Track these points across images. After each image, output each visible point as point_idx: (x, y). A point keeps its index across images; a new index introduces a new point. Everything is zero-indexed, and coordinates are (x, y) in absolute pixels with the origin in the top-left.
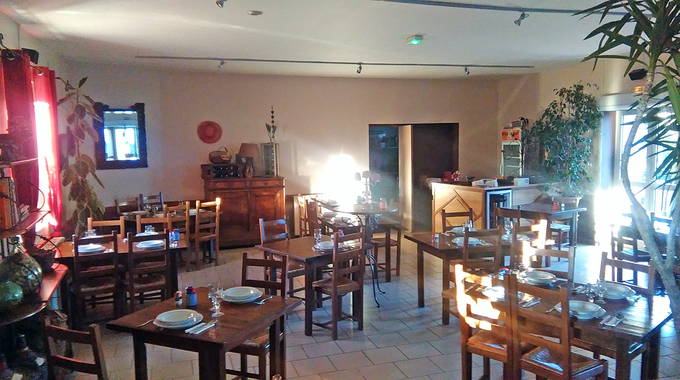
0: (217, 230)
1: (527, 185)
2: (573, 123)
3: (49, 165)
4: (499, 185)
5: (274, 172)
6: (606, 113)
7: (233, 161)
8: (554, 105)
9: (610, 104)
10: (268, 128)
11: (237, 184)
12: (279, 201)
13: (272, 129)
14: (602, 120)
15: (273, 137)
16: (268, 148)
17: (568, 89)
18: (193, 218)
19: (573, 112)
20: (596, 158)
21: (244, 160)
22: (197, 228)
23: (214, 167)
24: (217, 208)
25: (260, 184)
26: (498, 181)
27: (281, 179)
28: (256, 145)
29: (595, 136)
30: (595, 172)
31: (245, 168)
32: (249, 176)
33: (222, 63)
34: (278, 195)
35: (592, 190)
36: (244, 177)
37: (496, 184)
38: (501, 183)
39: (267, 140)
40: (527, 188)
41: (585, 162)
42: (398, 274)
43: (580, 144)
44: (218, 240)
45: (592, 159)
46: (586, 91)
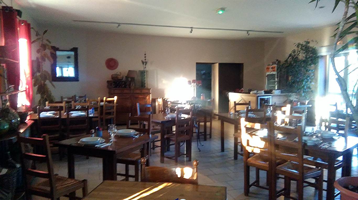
0: (115, 113)
1: (280, 94)
2: (304, 61)
3: (26, 72)
4: (265, 93)
5: (145, 86)
6: (322, 57)
7: (124, 79)
8: (294, 51)
9: (324, 51)
10: (143, 63)
11: (126, 91)
12: (148, 101)
13: (145, 64)
14: (320, 60)
15: (145, 67)
16: (143, 73)
17: (301, 43)
18: (102, 107)
19: (304, 55)
20: (316, 80)
21: (130, 79)
22: (104, 112)
23: (114, 82)
24: (115, 101)
25: (138, 91)
26: (264, 91)
27: (149, 90)
28: (136, 72)
29: (316, 68)
30: (316, 88)
31: (130, 83)
32: (132, 88)
33: (119, 26)
34: (148, 98)
35: (314, 98)
36: (130, 87)
37: (263, 93)
38: (266, 92)
39: (142, 69)
40: (280, 96)
41: (311, 82)
42: (210, 137)
43: (308, 73)
44: (115, 119)
45: (314, 81)
46: (311, 45)
